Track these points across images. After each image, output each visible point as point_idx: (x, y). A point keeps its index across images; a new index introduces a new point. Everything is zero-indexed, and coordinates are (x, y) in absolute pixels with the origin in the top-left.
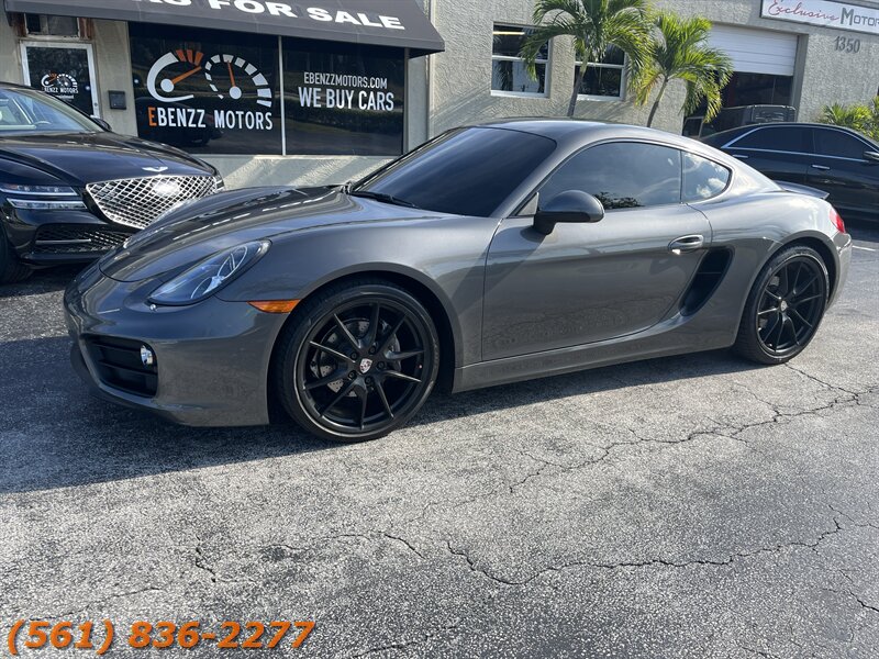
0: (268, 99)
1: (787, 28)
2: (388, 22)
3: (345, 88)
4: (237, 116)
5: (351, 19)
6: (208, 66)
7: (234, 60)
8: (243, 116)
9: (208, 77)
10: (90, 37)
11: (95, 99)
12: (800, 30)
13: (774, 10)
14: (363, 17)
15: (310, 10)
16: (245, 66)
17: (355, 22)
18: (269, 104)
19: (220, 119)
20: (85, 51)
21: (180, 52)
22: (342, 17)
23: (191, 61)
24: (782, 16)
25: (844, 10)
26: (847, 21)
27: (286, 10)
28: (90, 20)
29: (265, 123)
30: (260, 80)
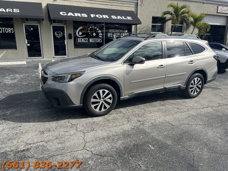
0: (101, 36)
1: (224, 15)
2: (129, 18)
3: (118, 33)
4: (94, 39)
5: (121, 18)
6: (89, 29)
7: (94, 27)
8: (96, 40)
9: (89, 31)
10: (65, 23)
11: (66, 37)
12: (227, 15)
13: (221, 11)
14: (123, 17)
15: (112, 16)
17: (122, 18)
18: (101, 37)
19: (91, 40)
20: (64, 26)
21: (83, 26)
22: (119, 17)
23: (85, 28)
24: (223, 12)
27: (107, 16)
28: (65, 21)
29: (100, 41)
30: (100, 31)
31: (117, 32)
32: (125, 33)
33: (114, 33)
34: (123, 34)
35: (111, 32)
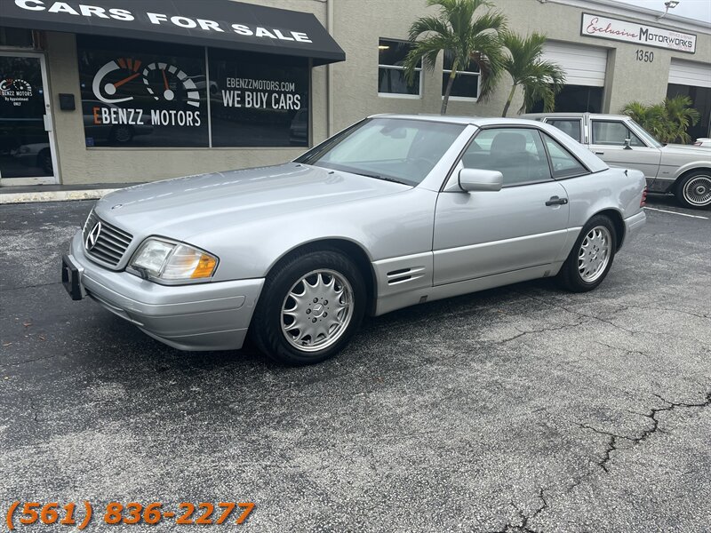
0: (196, 101)
1: (600, 43)
2: (298, 37)
3: (260, 91)
4: (170, 115)
5: (268, 34)
6: (146, 73)
7: (168, 68)
8: (176, 115)
9: (146, 82)
10: (43, 48)
11: (47, 101)
12: (610, 44)
13: (591, 30)
14: (277, 32)
15: (234, 26)
16: (177, 72)
17: (272, 36)
18: (197, 105)
19: (155, 117)
20: (38, 59)
21: (121, 61)
22: (260, 32)
23: (130, 68)
24: (597, 33)
25: (641, 29)
26: (643, 37)
27: (215, 25)
28: (43, 33)
29: (194, 121)
30: (189, 84)
31: (257, 91)
32: (288, 96)
33: (247, 93)
34: (280, 97)
35: (235, 89)
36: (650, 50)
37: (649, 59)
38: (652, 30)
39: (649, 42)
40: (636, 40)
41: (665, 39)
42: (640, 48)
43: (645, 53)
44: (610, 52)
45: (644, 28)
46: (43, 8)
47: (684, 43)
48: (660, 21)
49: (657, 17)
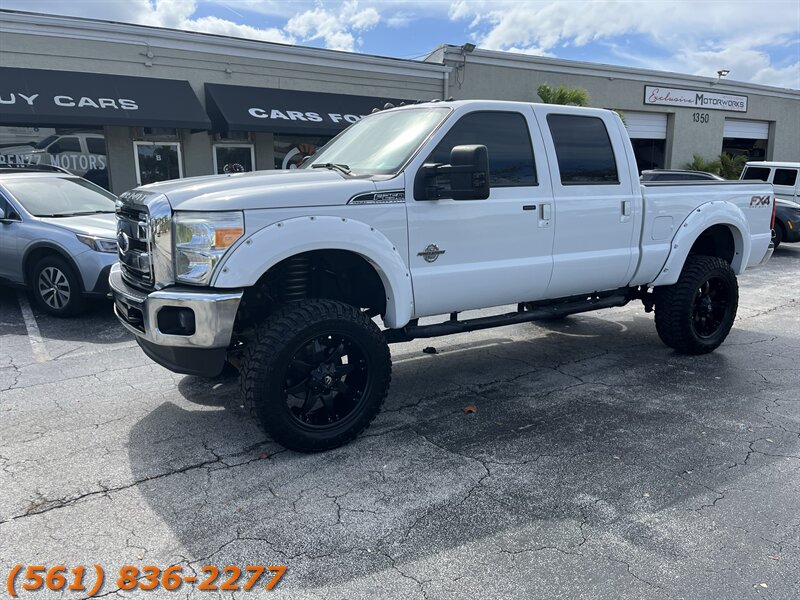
1: (661, 109)
10: (252, 140)
12: (670, 110)
13: (652, 99)
20: (250, 149)
21: (301, 146)
23: (306, 151)
24: (658, 102)
25: (697, 95)
26: (699, 102)
36: (705, 112)
37: (705, 120)
38: (707, 95)
39: (704, 106)
40: (693, 105)
41: (719, 101)
42: (697, 111)
43: (701, 116)
44: (670, 116)
45: (700, 94)
46: (266, 116)
47: (737, 104)
48: (713, 87)
49: (712, 83)
